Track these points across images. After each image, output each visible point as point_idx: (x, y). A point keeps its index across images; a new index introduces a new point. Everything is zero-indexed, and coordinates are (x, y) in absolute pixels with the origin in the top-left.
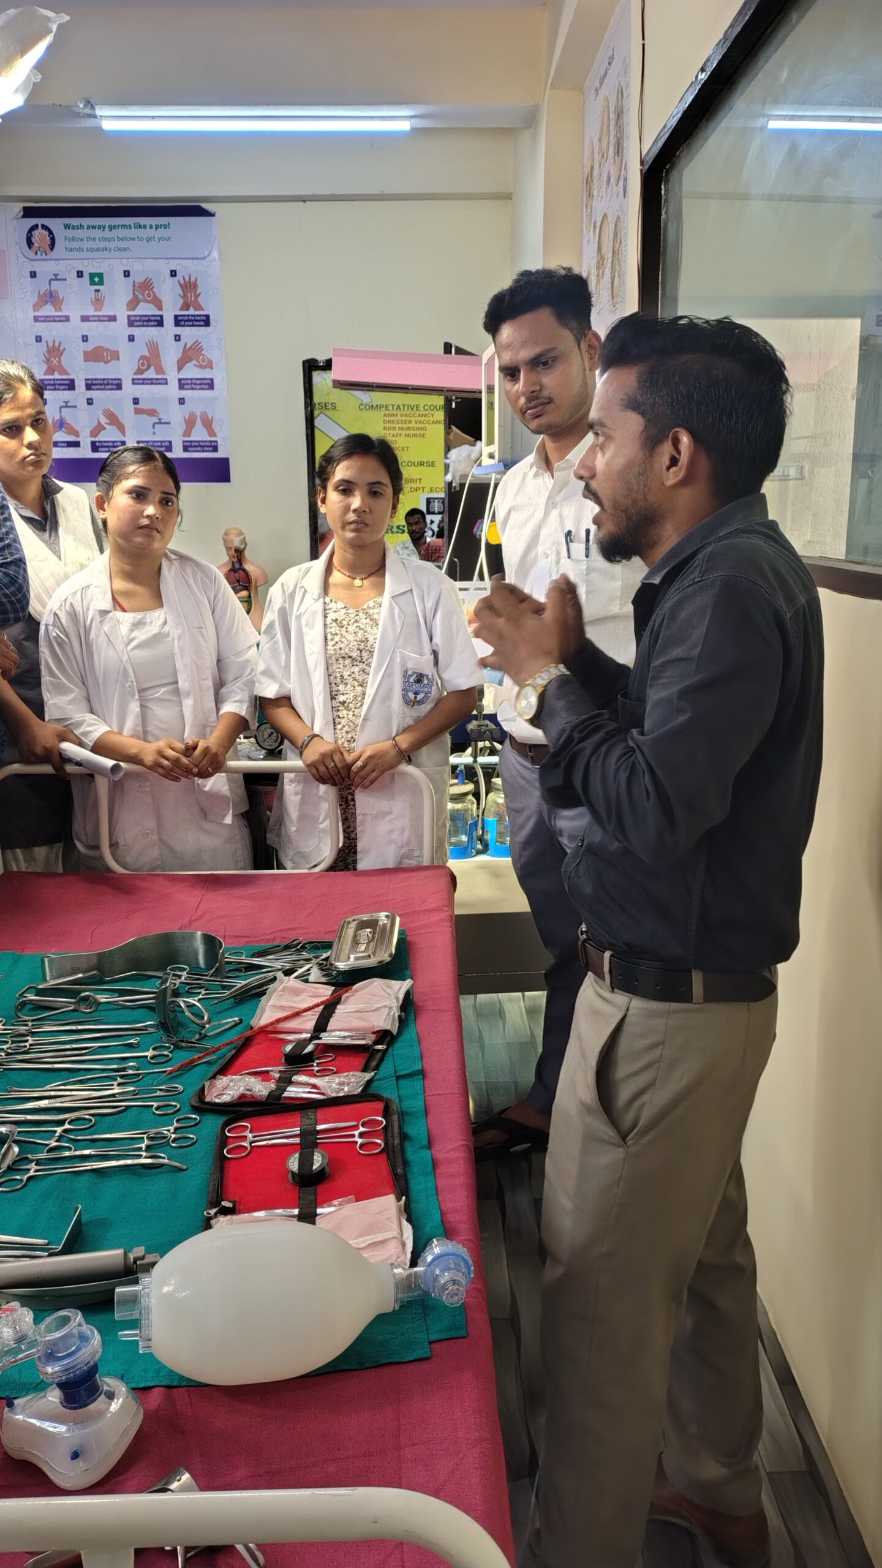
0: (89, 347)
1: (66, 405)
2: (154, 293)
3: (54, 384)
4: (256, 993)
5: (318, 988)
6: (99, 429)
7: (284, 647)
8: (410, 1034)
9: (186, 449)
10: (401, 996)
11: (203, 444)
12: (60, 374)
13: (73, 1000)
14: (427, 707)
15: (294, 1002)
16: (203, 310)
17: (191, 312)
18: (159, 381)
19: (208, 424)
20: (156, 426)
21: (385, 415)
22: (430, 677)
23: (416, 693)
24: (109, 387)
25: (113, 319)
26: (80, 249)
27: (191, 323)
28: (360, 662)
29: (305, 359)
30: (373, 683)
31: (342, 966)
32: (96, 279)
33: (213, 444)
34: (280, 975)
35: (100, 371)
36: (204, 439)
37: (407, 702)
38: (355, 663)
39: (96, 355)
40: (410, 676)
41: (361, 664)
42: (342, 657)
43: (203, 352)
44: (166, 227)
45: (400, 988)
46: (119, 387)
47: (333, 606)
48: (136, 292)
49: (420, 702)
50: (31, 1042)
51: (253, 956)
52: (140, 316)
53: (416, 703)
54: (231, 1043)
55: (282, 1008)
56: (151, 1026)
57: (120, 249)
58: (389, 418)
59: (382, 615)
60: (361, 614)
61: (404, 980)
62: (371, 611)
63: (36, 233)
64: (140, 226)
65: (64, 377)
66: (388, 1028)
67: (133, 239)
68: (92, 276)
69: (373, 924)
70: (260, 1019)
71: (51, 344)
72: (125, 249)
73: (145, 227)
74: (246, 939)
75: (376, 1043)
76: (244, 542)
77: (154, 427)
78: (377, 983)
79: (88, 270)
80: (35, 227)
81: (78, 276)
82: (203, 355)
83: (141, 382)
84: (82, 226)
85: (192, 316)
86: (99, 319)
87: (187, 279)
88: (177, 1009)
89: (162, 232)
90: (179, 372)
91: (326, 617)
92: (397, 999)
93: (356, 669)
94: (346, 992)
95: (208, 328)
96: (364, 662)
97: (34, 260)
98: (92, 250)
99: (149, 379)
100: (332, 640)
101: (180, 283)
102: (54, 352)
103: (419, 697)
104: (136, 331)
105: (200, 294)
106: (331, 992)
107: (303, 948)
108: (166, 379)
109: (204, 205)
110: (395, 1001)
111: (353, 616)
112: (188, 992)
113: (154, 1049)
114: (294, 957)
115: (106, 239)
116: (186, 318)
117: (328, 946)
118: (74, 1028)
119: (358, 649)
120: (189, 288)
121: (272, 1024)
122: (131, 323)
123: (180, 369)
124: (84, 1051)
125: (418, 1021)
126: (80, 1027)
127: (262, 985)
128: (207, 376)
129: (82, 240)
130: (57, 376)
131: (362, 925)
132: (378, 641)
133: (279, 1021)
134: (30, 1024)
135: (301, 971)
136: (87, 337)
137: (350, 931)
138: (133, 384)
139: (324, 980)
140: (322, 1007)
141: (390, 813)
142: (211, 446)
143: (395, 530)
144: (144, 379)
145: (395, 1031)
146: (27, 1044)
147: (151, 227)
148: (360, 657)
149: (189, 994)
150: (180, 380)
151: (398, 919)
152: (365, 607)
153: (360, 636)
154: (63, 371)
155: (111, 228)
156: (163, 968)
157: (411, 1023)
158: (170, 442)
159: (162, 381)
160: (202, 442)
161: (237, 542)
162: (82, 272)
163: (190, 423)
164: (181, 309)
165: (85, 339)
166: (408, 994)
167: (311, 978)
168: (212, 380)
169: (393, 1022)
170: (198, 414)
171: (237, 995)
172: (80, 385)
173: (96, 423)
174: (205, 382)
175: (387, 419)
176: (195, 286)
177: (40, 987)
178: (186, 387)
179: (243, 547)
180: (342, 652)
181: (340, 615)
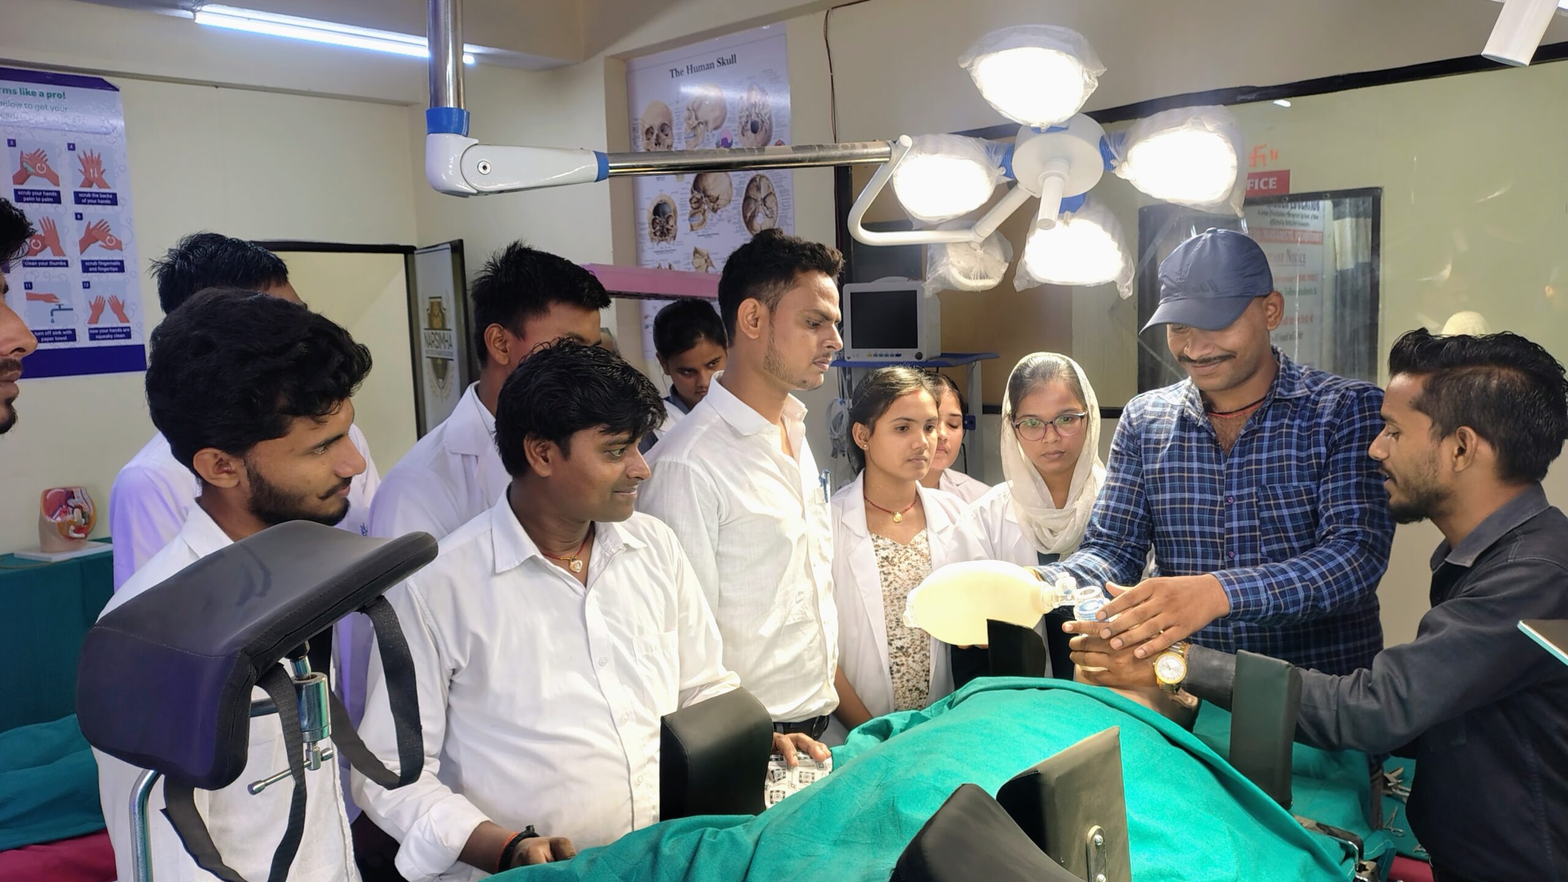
2: (47, 166)
9: (93, 337)
11: (114, 331)
16: (109, 188)
17: (95, 189)
18: (56, 264)
19: (118, 308)
20: (54, 312)
27: (95, 201)
33: (125, 330)
36: (115, 325)
43: (110, 232)
44: (60, 96)
48: (25, 164)
52: (31, 191)
62: (920, 547)
64: (28, 93)
67: (20, 105)
72: (8, 116)
77: (52, 315)
82: (111, 236)
83: (35, 263)
85: (96, 193)
89: (55, 101)
90: (82, 252)
95: (115, 207)
99: (45, 261)
101: (79, 158)
105: (104, 170)
108: (66, 261)
109: (107, 79)
116: (89, 195)
120: (92, 164)
128: (115, 258)
138: (25, 266)
142: (122, 333)
144: (38, 261)
147: (42, 94)
150: (83, 262)
152: (912, 542)
158: (73, 331)
159: (61, 263)
160: (112, 328)
163: (97, 309)
168: (122, 262)
170: (107, 298)
174: (114, 264)
176: (98, 162)
178: (91, 269)
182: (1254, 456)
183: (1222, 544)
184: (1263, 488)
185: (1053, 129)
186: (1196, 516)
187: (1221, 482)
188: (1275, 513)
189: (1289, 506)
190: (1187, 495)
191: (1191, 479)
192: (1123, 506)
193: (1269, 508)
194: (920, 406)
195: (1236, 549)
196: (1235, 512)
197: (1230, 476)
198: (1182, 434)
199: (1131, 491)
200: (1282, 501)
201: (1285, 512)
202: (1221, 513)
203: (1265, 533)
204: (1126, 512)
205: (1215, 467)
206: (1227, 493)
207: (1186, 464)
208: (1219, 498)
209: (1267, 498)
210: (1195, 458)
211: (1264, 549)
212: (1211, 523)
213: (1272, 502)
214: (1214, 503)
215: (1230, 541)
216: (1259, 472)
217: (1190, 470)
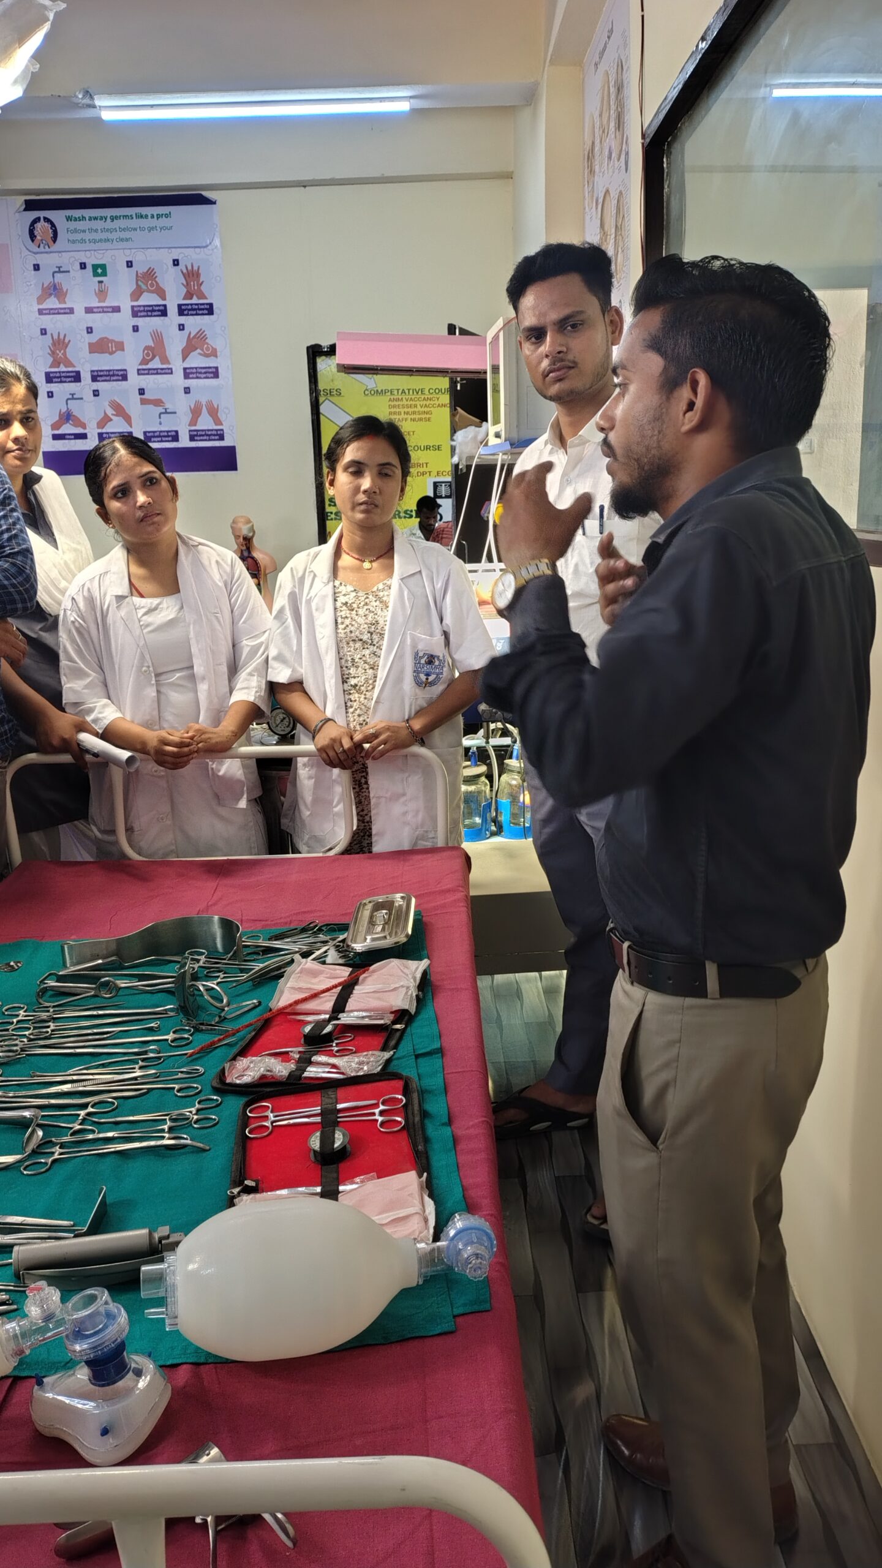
0: (94, 338)
1: (73, 397)
2: (156, 282)
3: (60, 377)
4: (273, 976)
5: (335, 970)
6: (106, 420)
7: (296, 631)
8: (428, 1013)
9: (192, 438)
10: (419, 975)
11: (210, 433)
12: (66, 367)
13: (94, 986)
14: (439, 688)
15: (313, 984)
16: (206, 298)
17: (195, 300)
18: (163, 371)
19: (213, 412)
20: (162, 415)
21: (390, 400)
22: (441, 658)
23: (428, 675)
24: (115, 378)
25: (117, 309)
26: (83, 241)
27: (195, 312)
28: (371, 645)
29: (309, 345)
30: (384, 666)
31: (358, 947)
32: (99, 271)
33: (219, 432)
34: (297, 957)
35: (105, 362)
36: (210, 428)
37: (418, 683)
38: (366, 647)
39: (100, 347)
40: (421, 658)
41: (372, 646)
42: (353, 640)
43: (207, 341)
44: (167, 216)
45: (417, 968)
46: (124, 378)
47: (342, 589)
48: (140, 283)
49: (432, 684)
50: (52, 1027)
51: (270, 939)
52: (144, 306)
53: (428, 684)
54: (251, 1025)
55: (300, 989)
56: (171, 1010)
57: (122, 240)
58: (395, 403)
59: (392, 596)
60: (370, 597)
61: (421, 960)
62: (381, 594)
63: (38, 226)
64: (142, 217)
65: (70, 369)
66: (406, 1007)
67: (135, 229)
68: (95, 267)
69: (388, 905)
70: (278, 1001)
71: (56, 337)
72: (127, 240)
73: (146, 216)
74: (264, 922)
75: (394, 1022)
76: (252, 529)
77: (160, 418)
78: (394, 963)
79: (90, 262)
80: (37, 220)
81: (81, 268)
82: (208, 344)
83: (146, 372)
84: (84, 218)
85: (196, 304)
86: (103, 310)
87: (190, 268)
88: (196, 992)
89: (163, 222)
90: (183, 361)
91: (336, 600)
92: (415, 979)
93: (367, 652)
94: (364, 972)
95: (211, 317)
96: (374, 645)
97: (37, 253)
98: (95, 241)
99: (154, 369)
100: (342, 623)
101: (182, 272)
102: (59, 344)
103: (431, 678)
104: (140, 322)
105: (202, 282)
106: (348, 973)
107: (320, 930)
108: (171, 369)
109: (205, 193)
110: (412, 980)
111: (363, 599)
112: (206, 976)
113: (174, 1032)
114: (311, 940)
115: (108, 230)
116: (190, 307)
117: (344, 928)
118: (95, 1013)
119: (369, 632)
120: (192, 276)
121: (291, 1005)
122: (135, 314)
123: (184, 359)
124: (105, 1036)
125: (436, 1000)
126: (101, 1012)
127: (279, 968)
128: (211, 365)
129: (84, 231)
130: (62, 368)
131: (378, 907)
132: (388, 623)
133: (297, 1002)
134: (51, 1010)
135: (318, 953)
136: (91, 328)
137: (366, 913)
138: (139, 374)
139: (341, 961)
140: (340, 988)
141: (404, 795)
142: (217, 435)
143: (402, 515)
144: (149, 369)
145: (413, 1011)
146: (49, 1030)
147: (153, 216)
148: (372, 638)
149: (208, 977)
150: (185, 369)
151: (413, 900)
152: (375, 589)
153: (370, 618)
154: (69, 363)
155: (113, 219)
156: (181, 953)
157: (430, 1003)
158: (177, 432)
159: (167, 371)
160: (208, 430)
161: (245, 530)
162: (85, 264)
163: (196, 412)
164: (184, 299)
165: (90, 330)
166: (425, 974)
167: (329, 960)
168: (217, 368)
169: (411, 1001)
170: (204, 403)
171: (256, 978)
172: (86, 376)
173: (103, 415)
174: (210, 370)
175: (392, 403)
176: (198, 275)
177: (60, 973)
178: (191, 376)
179: (251, 534)
180: (353, 635)
181: (350, 599)
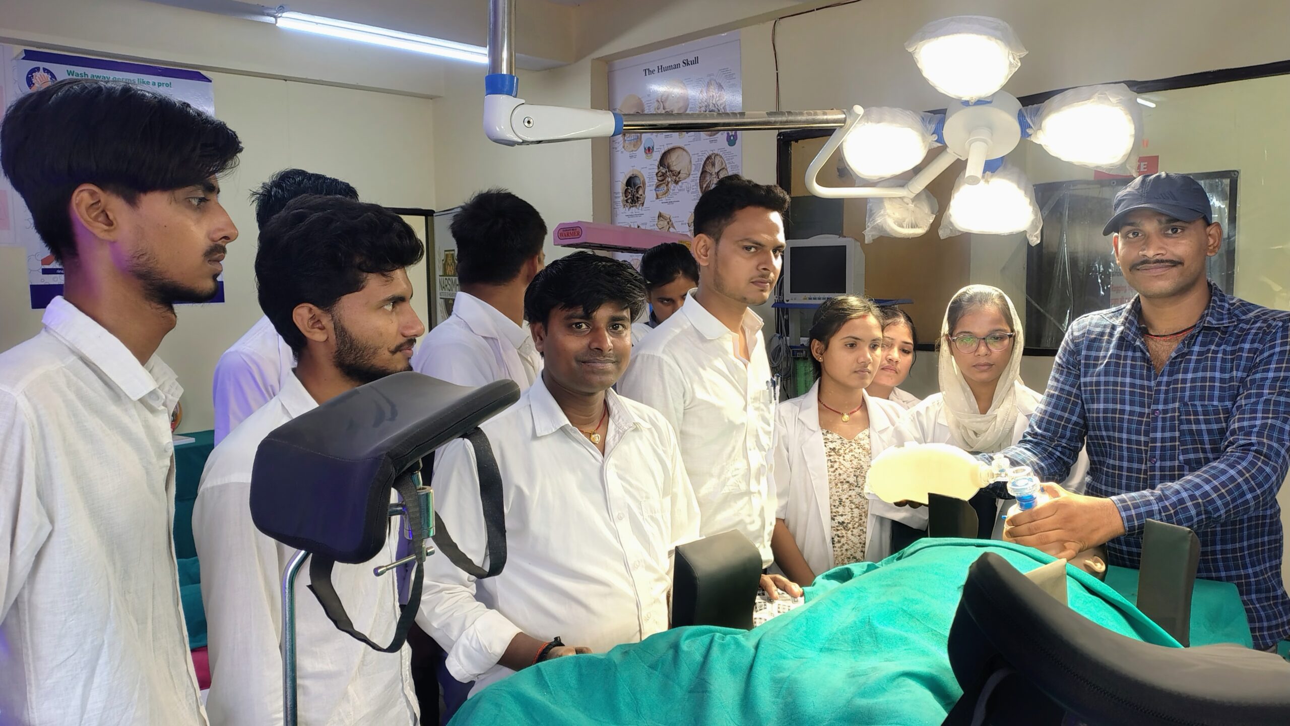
42: (841, 482)
47: (829, 437)
60: (854, 444)
62: (862, 442)
63: (37, 75)
73: (148, 83)
100: (832, 466)
109: (203, 72)
111: (848, 446)
148: (857, 481)
152: (857, 438)
153: (855, 463)
181: (837, 445)
182: (1180, 376)
183: (1146, 451)
184: (1186, 404)
185: (980, 102)
186: (1125, 425)
187: (1150, 396)
188: (1194, 427)
189: (1207, 422)
190: (1118, 406)
191: (1123, 393)
192: (1058, 413)
193: (1189, 422)
194: (868, 328)
195: (1158, 457)
196: (1160, 424)
197: (1158, 392)
198: (1119, 352)
199: (1068, 401)
200: (1201, 417)
201: (1203, 427)
202: (1148, 424)
203: (1183, 443)
204: (1061, 418)
205: (1146, 383)
206: (1153, 407)
207: (1119, 379)
208: (1147, 410)
209: (1188, 413)
210: (1128, 374)
211: (1181, 457)
212: (1138, 433)
213: (1192, 417)
214: (1141, 415)
215: (1154, 449)
216: (1183, 390)
217: (1123, 384)
